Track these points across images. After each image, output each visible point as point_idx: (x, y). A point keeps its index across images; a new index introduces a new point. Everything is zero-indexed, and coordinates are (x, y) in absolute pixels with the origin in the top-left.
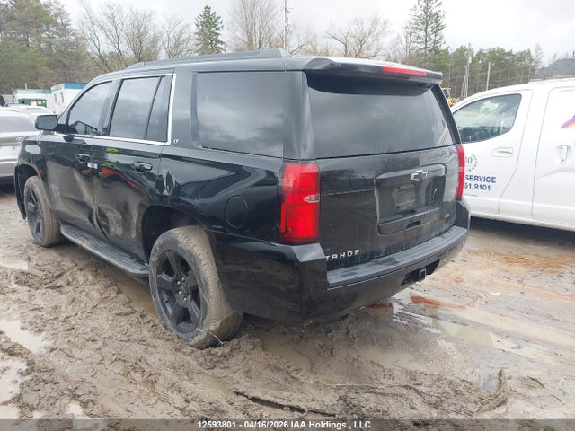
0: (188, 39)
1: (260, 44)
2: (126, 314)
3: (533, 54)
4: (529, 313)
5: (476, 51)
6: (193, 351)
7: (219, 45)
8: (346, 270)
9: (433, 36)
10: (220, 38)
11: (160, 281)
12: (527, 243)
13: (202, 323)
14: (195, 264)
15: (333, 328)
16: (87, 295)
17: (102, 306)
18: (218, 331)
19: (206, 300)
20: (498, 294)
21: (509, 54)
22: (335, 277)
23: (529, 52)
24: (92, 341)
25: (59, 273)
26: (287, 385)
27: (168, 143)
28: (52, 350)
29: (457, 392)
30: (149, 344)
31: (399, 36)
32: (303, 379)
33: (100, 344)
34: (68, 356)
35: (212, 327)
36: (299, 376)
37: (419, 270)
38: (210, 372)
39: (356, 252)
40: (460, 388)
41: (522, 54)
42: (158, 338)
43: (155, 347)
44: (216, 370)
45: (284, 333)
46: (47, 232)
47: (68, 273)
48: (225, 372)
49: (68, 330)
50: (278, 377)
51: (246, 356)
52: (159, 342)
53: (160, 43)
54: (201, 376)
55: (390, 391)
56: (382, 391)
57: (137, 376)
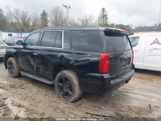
0: (38, 19)
1: (59, 21)
2: (47, 95)
3: (130, 26)
4: (149, 91)
5: (116, 25)
6: (71, 104)
7: (47, 21)
8: (113, 80)
9: (105, 21)
10: (47, 19)
11: (58, 85)
12: (142, 74)
13: (73, 96)
14: (72, 80)
15: (104, 96)
16: (33, 90)
17: (39, 93)
18: (77, 98)
19: (75, 89)
20: (140, 86)
21: (124, 26)
22: (112, 82)
23: (129, 25)
24: (41, 102)
25: (22, 84)
26: (99, 111)
27: (63, 48)
28: (31, 105)
29: (141, 110)
30: (57, 102)
31: (97, 20)
32: (104, 109)
33: (44, 103)
34: (36, 106)
35: (76, 97)
36: (102, 108)
37: (127, 80)
38: (77, 108)
39: (115, 76)
40: (142, 109)
41: (127, 26)
42: (60, 100)
43: (59, 103)
44: (78, 108)
45: (92, 98)
46: (15, 73)
47: (25, 84)
48: (81, 108)
49: (33, 100)
50: (96, 109)
51: (86, 104)
52: (60, 102)
53: (30, 20)
54: (75, 109)
55: (125, 111)
56: (123, 111)
57: (58, 111)
